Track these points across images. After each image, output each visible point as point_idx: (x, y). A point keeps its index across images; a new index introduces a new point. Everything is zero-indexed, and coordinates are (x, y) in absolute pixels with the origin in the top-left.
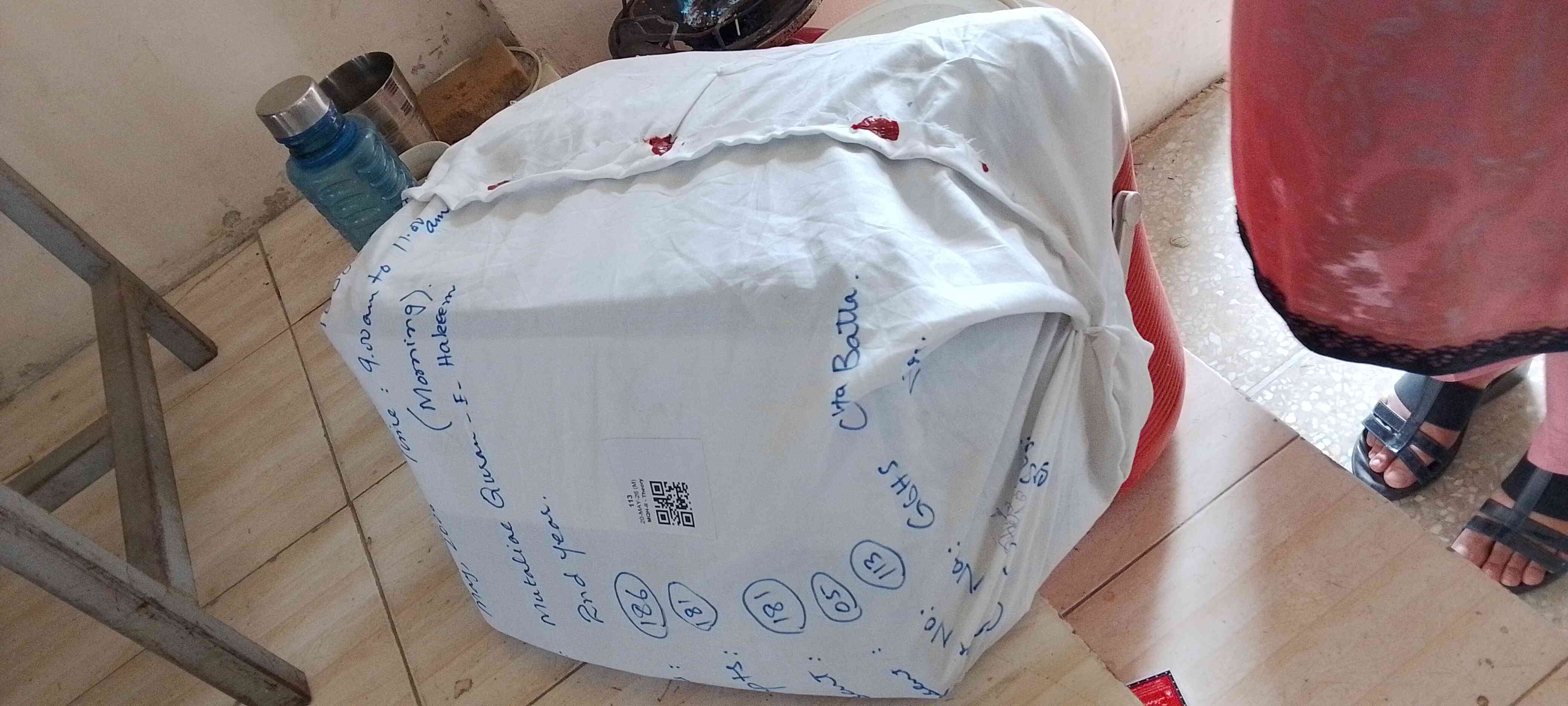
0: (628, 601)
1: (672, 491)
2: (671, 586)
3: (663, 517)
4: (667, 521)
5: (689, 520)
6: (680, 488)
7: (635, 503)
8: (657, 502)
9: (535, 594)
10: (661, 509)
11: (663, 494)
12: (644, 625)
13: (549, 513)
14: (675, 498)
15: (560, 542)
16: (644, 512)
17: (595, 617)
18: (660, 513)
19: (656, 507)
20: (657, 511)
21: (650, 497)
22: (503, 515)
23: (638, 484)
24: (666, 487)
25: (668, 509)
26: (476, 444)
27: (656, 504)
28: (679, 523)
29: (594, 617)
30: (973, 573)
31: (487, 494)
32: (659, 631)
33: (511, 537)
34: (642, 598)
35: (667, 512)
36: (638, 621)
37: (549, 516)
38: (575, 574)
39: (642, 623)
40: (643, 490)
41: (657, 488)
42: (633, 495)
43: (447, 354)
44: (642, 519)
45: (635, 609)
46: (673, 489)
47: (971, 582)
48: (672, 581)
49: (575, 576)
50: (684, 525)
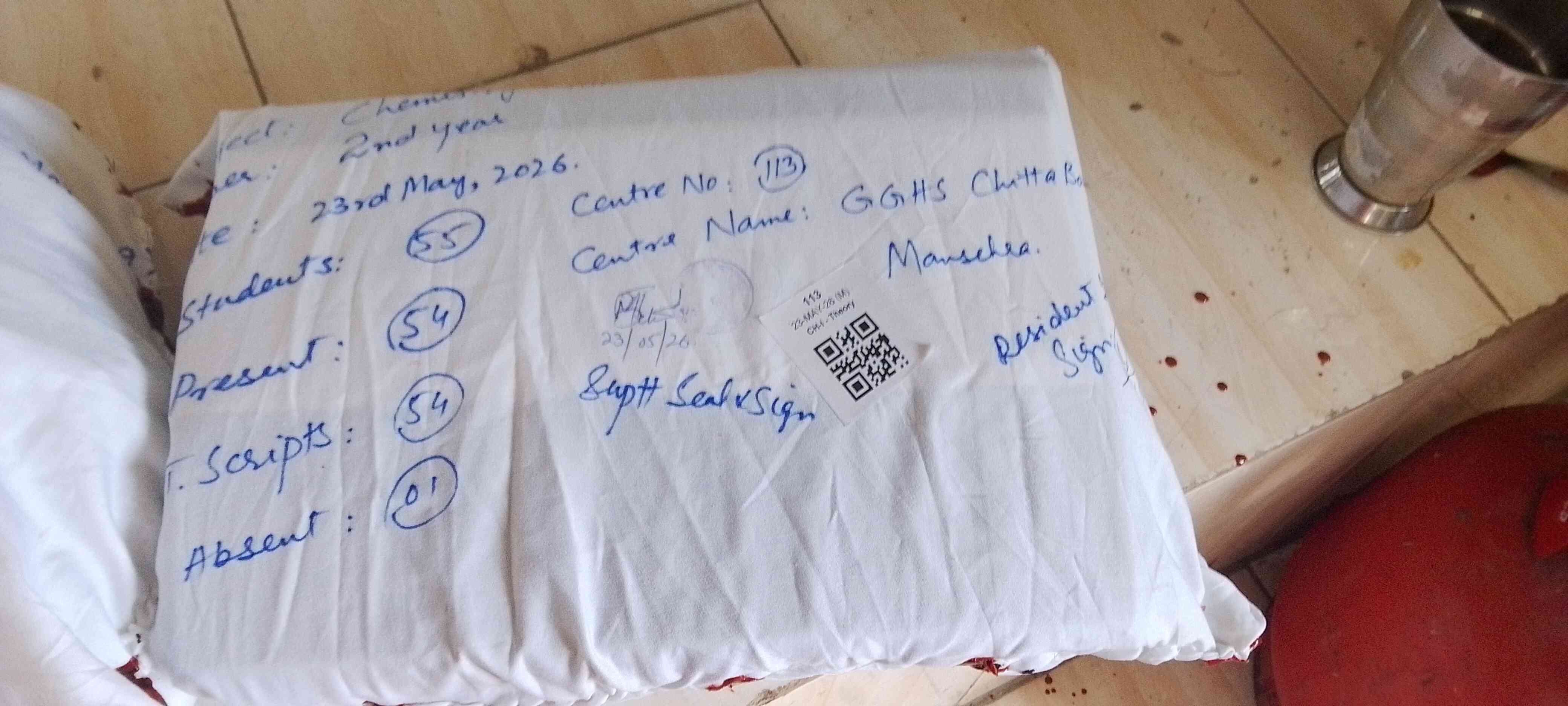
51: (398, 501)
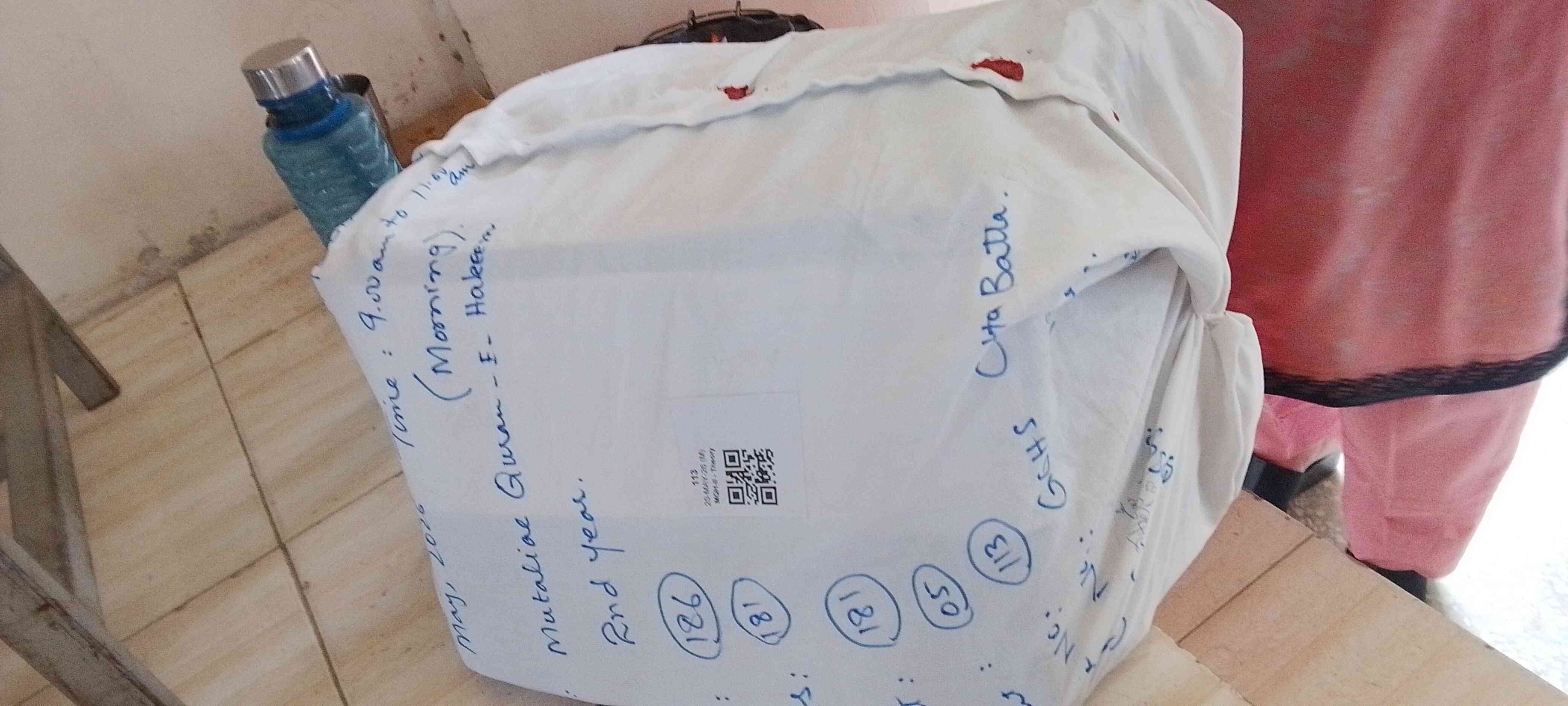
0: (672, 610)
1: (751, 460)
2: (737, 586)
3: (736, 495)
4: (741, 501)
5: (771, 497)
6: (762, 456)
7: (700, 480)
8: (729, 477)
9: (545, 613)
10: (735, 485)
11: (740, 466)
12: (691, 642)
13: (584, 501)
14: (754, 470)
15: (591, 537)
16: (711, 490)
17: (625, 637)
18: (731, 490)
19: (729, 482)
20: (729, 488)
21: (721, 469)
22: (520, 509)
23: (708, 456)
24: (743, 455)
25: (744, 486)
26: (500, 415)
27: (729, 478)
28: (756, 501)
29: (623, 638)
30: (1097, 577)
31: (504, 481)
32: (710, 648)
33: (526, 538)
34: (693, 606)
35: (742, 488)
36: (682, 638)
37: (583, 505)
38: (604, 580)
39: (688, 640)
40: (713, 462)
41: (732, 459)
42: (699, 469)
43: (479, 301)
44: (707, 502)
45: (681, 620)
46: (753, 458)
47: (1094, 589)
48: (737, 578)
49: (604, 584)
50: (763, 503)
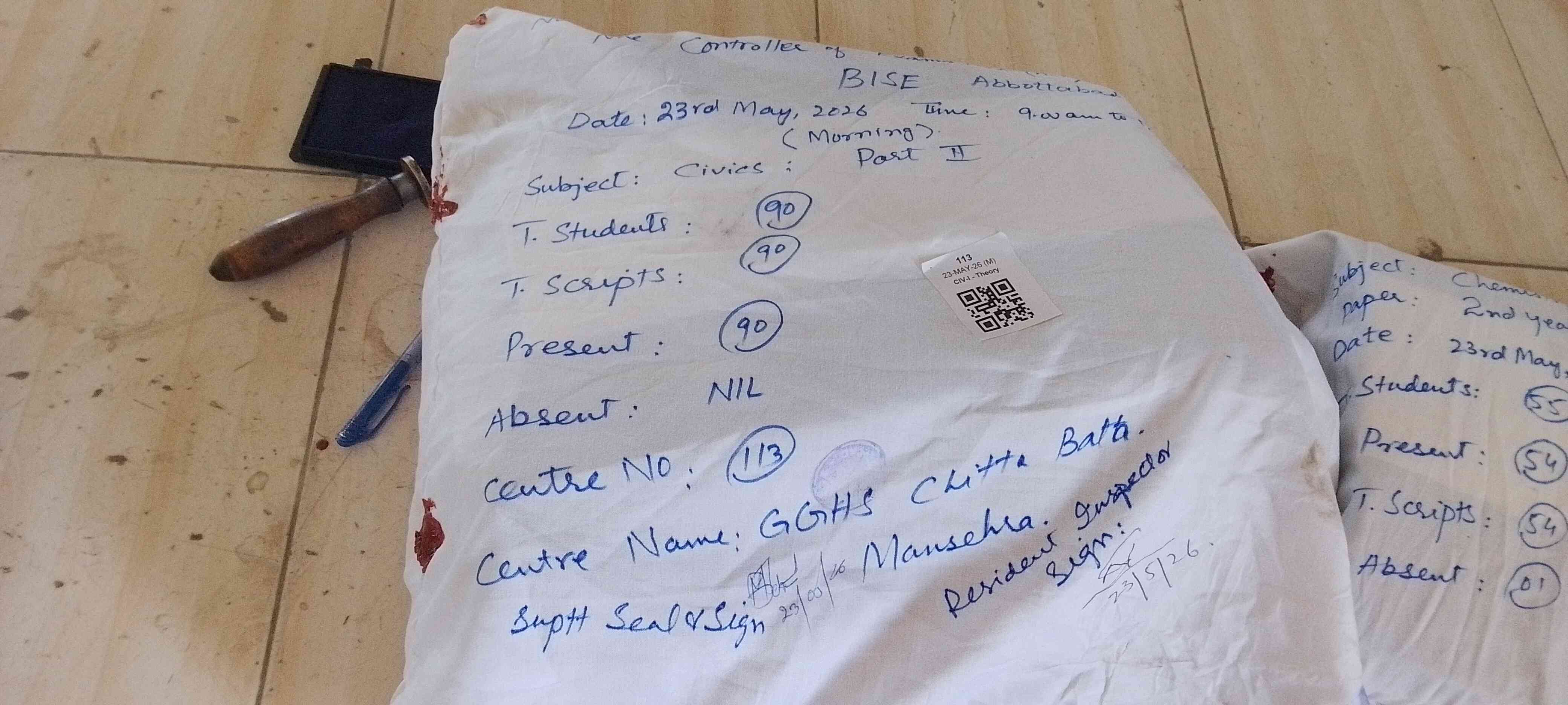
51: (1516, 584)
